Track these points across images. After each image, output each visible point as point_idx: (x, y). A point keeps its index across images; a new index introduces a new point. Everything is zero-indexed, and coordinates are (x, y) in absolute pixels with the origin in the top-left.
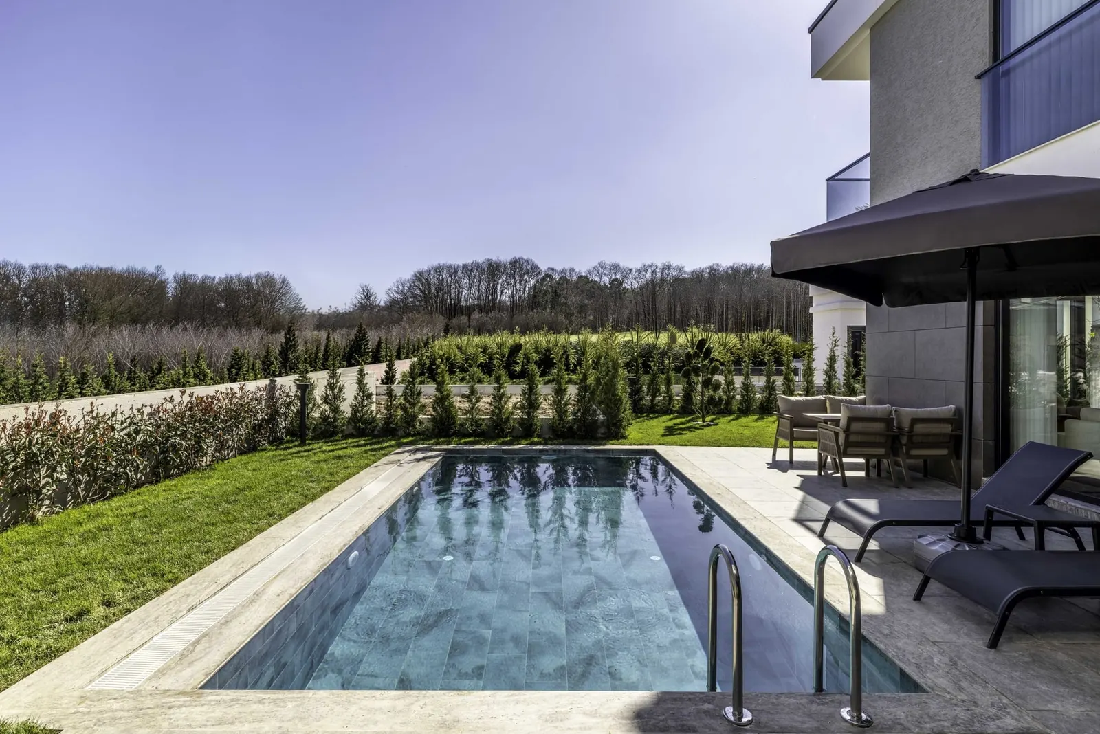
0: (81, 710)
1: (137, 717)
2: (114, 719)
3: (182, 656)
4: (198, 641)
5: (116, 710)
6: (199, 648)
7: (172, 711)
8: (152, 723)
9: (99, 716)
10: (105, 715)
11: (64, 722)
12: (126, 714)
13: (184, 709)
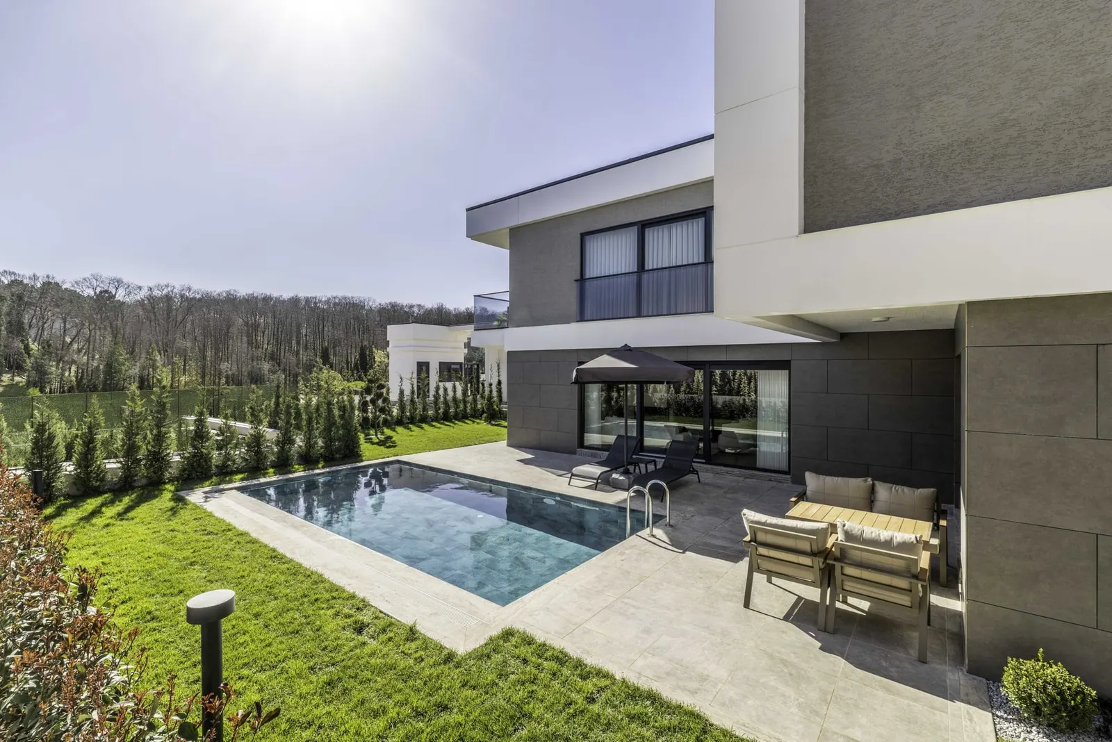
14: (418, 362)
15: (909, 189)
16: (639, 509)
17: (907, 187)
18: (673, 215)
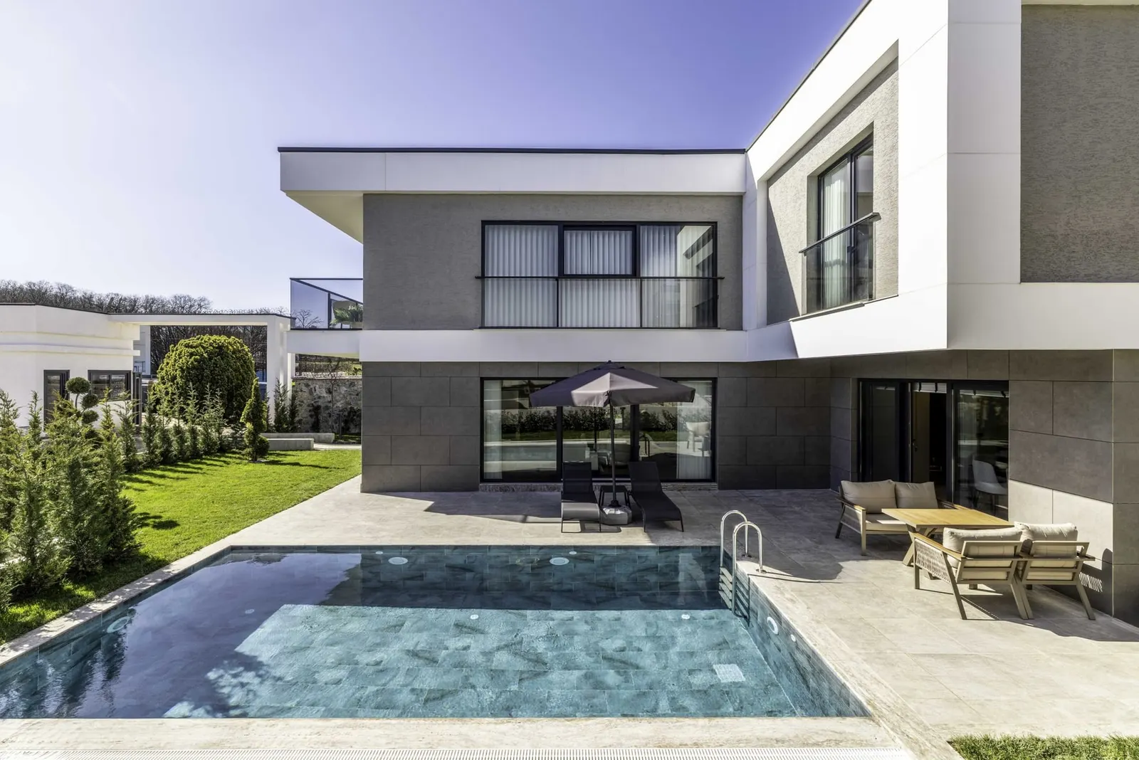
0: (929, 745)
1: (907, 716)
2: (918, 724)
3: (837, 743)
4: (817, 744)
5: (913, 728)
6: (821, 739)
7: (890, 705)
8: (904, 707)
9: (924, 732)
10: (920, 730)
11: (943, 745)
12: (911, 723)
13: (885, 701)
14: (45, 371)
15: (1074, 259)
16: (678, 545)
17: (1072, 257)
18: (601, 222)
